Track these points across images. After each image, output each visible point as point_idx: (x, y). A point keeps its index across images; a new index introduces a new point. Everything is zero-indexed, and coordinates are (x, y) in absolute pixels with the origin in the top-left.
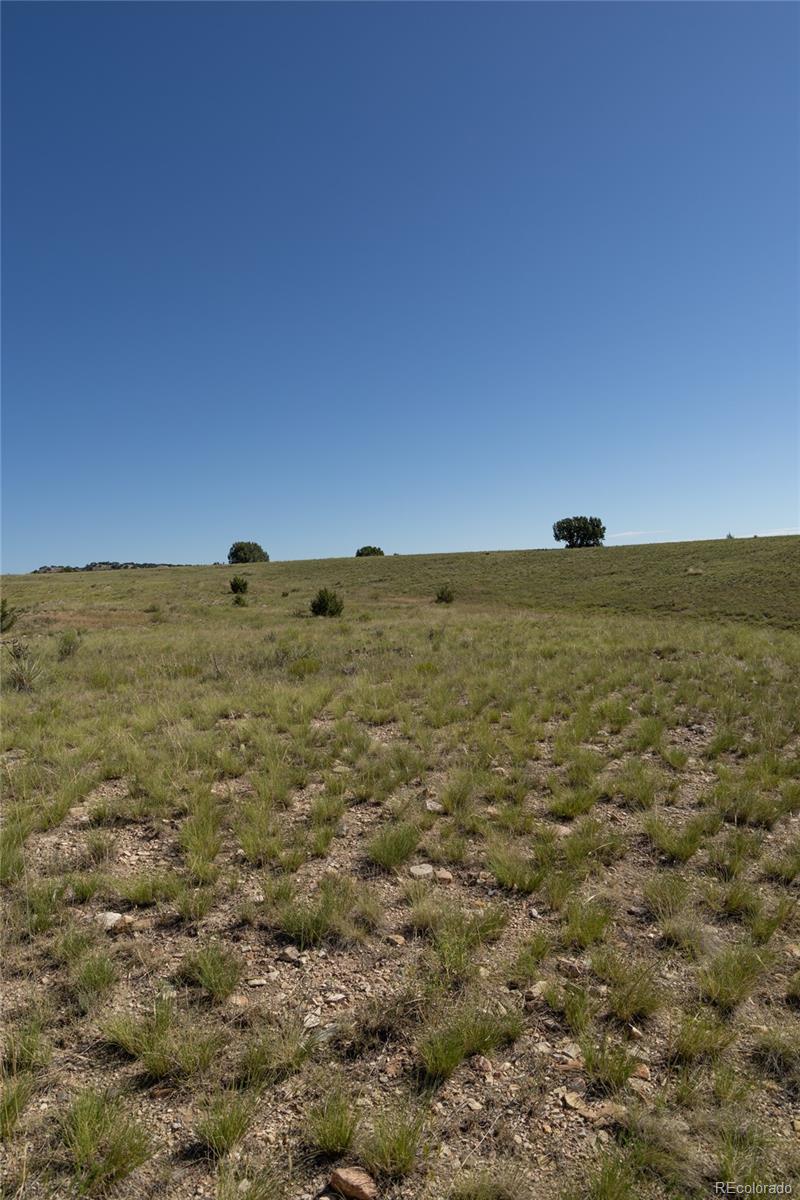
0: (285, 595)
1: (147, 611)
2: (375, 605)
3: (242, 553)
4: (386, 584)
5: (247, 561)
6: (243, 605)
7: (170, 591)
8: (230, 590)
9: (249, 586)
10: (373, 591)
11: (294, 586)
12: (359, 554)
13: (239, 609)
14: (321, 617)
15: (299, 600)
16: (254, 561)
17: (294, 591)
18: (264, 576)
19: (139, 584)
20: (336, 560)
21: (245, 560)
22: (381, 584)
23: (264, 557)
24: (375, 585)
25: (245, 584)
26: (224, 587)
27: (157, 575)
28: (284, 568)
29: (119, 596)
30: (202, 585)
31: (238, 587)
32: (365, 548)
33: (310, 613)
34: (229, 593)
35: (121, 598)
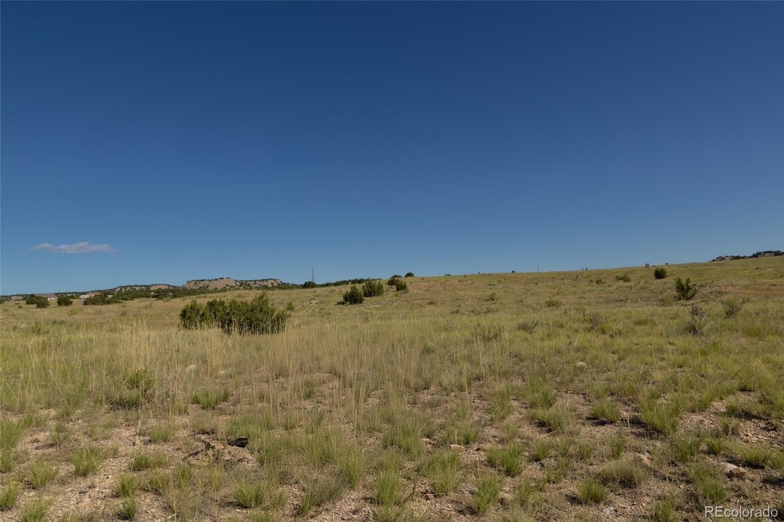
29: (779, 275)
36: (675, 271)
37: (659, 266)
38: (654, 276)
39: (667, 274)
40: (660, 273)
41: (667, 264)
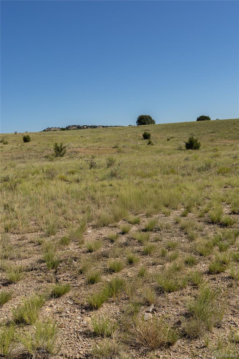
0: (168, 140)
1: (114, 148)
2: (213, 144)
3: (143, 120)
4: (216, 134)
5: (146, 124)
6: (152, 145)
7: (117, 139)
8: (143, 138)
9: (151, 135)
10: (210, 138)
11: (171, 135)
12: (198, 120)
13: (151, 146)
14: (190, 150)
15: (177, 142)
16: (148, 124)
17: (172, 138)
18: (155, 131)
19: (101, 136)
20: (189, 123)
21: (144, 124)
22: (213, 134)
23: (153, 122)
24: (210, 134)
25: (149, 135)
26: (139, 136)
27: (106, 131)
28: (164, 127)
29: (95, 141)
30: (129, 135)
31: (146, 136)
32: (201, 117)
33: (185, 148)
34: (142, 139)
35: (96, 142)
36: (34, 137)
37: (23, 133)
38: (23, 140)
39: (31, 139)
40: (27, 138)
41: (27, 132)
